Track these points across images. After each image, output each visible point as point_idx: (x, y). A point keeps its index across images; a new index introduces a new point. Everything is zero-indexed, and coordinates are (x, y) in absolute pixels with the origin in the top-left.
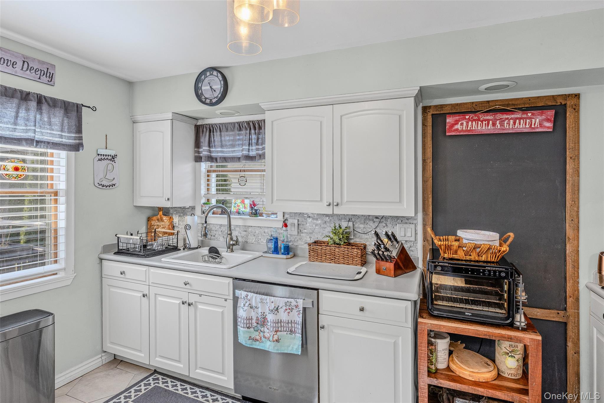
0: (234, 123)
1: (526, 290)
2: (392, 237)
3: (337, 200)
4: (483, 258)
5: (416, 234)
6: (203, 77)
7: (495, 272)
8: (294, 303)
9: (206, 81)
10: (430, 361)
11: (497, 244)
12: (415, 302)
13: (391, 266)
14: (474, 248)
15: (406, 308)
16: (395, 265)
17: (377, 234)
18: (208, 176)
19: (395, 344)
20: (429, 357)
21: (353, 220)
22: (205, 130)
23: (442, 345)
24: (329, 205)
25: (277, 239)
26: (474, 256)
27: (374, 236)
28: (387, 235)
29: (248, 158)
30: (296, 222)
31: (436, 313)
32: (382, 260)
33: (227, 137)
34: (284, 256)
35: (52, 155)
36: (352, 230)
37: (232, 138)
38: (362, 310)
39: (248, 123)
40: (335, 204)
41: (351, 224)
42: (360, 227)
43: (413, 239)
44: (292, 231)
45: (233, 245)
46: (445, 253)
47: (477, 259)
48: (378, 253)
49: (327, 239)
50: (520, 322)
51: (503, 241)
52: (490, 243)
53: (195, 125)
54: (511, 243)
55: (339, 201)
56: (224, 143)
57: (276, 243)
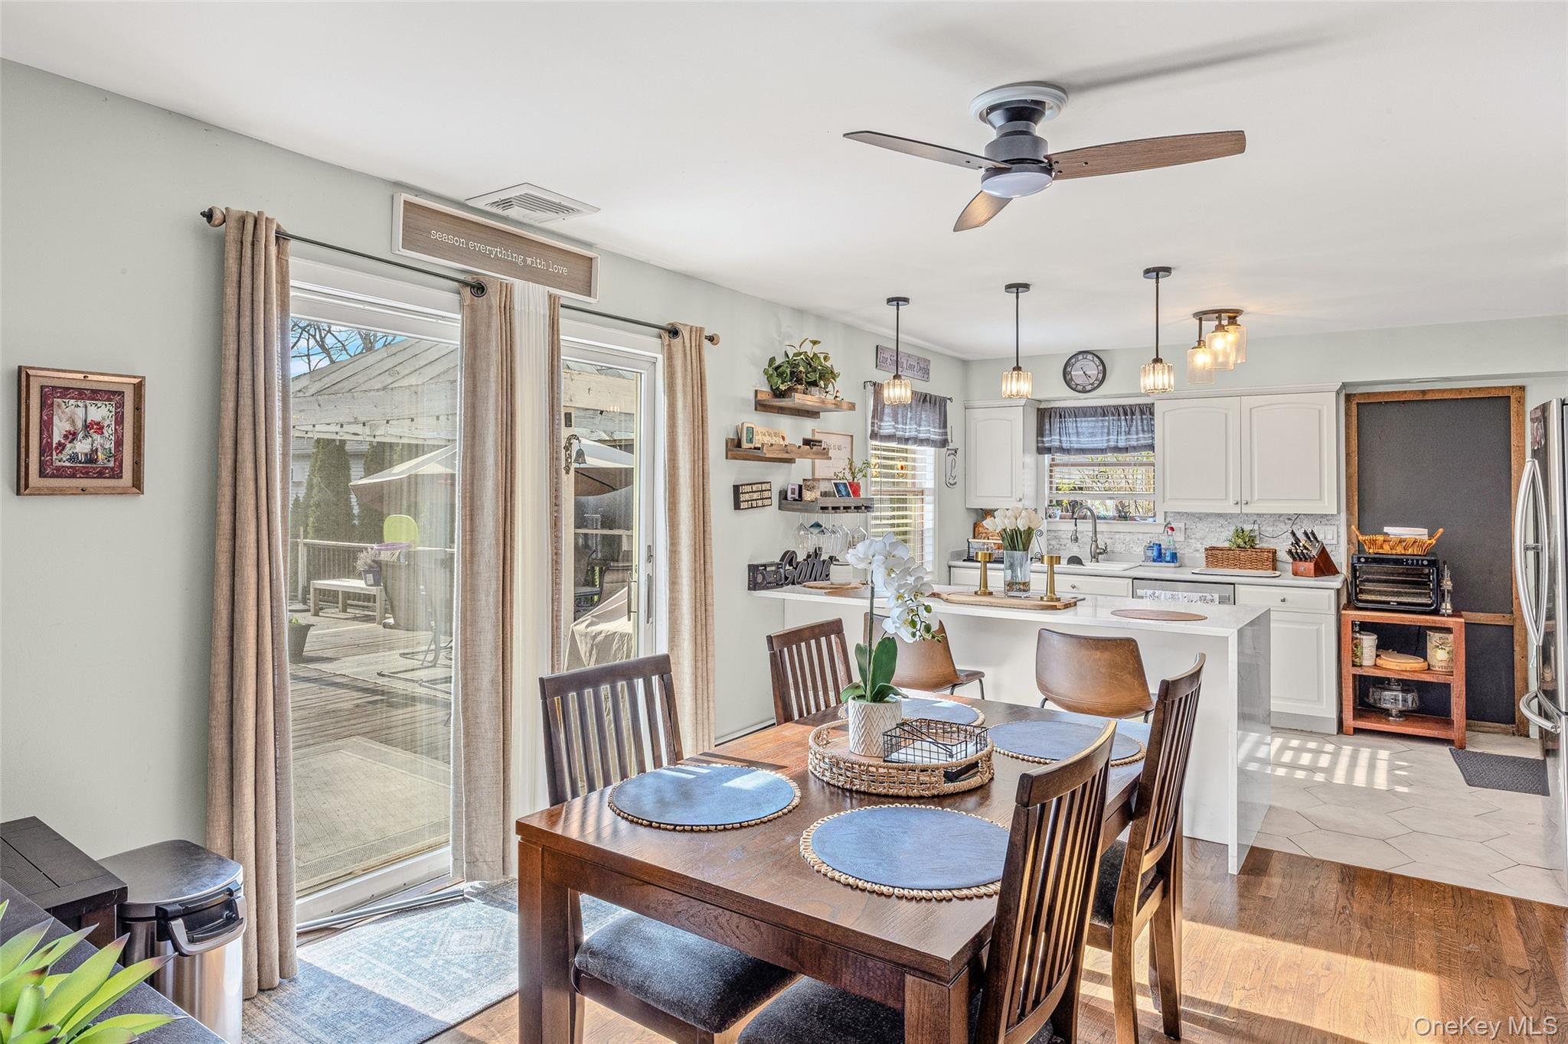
0: (1096, 408)
1: (1452, 579)
2: (1311, 537)
3: (1246, 497)
4: (1410, 551)
5: (1338, 536)
6: (1073, 360)
7: (1417, 561)
8: (1209, 597)
9: (1078, 364)
10: (1355, 655)
11: (1426, 538)
12: (1338, 591)
13: (1311, 565)
14: (1400, 542)
15: (1329, 596)
16: (1315, 564)
17: (1293, 534)
18: (1051, 471)
19: (1318, 631)
20: (1353, 651)
21: (1259, 522)
22: (1053, 414)
23: (1369, 641)
24: (1237, 503)
25: (1160, 545)
26: (1399, 550)
27: (1291, 536)
28: (1306, 534)
29: (1117, 449)
30: (1182, 525)
31: (1360, 605)
32: (1301, 560)
33: (1085, 424)
34: (1172, 565)
35: (914, 452)
36: (1257, 533)
37: (1092, 424)
38: (1283, 600)
39: (1116, 408)
40: (1244, 502)
41: (1256, 527)
42: (1267, 530)
43: (1334, 541)
44: (1179, 536)
45: (1101, 553)
46: (1370, 548)
47: (1403, 552)
48: (1297, 553)
49: (1227, 545)
50: (1446, 609)
51: (1431, 536)
52: (1417, 537)
53: (1038, 409)
54: (1439, 537)
55: (1249, 500)
56: (1080, 430)
57: (1160, 551)
